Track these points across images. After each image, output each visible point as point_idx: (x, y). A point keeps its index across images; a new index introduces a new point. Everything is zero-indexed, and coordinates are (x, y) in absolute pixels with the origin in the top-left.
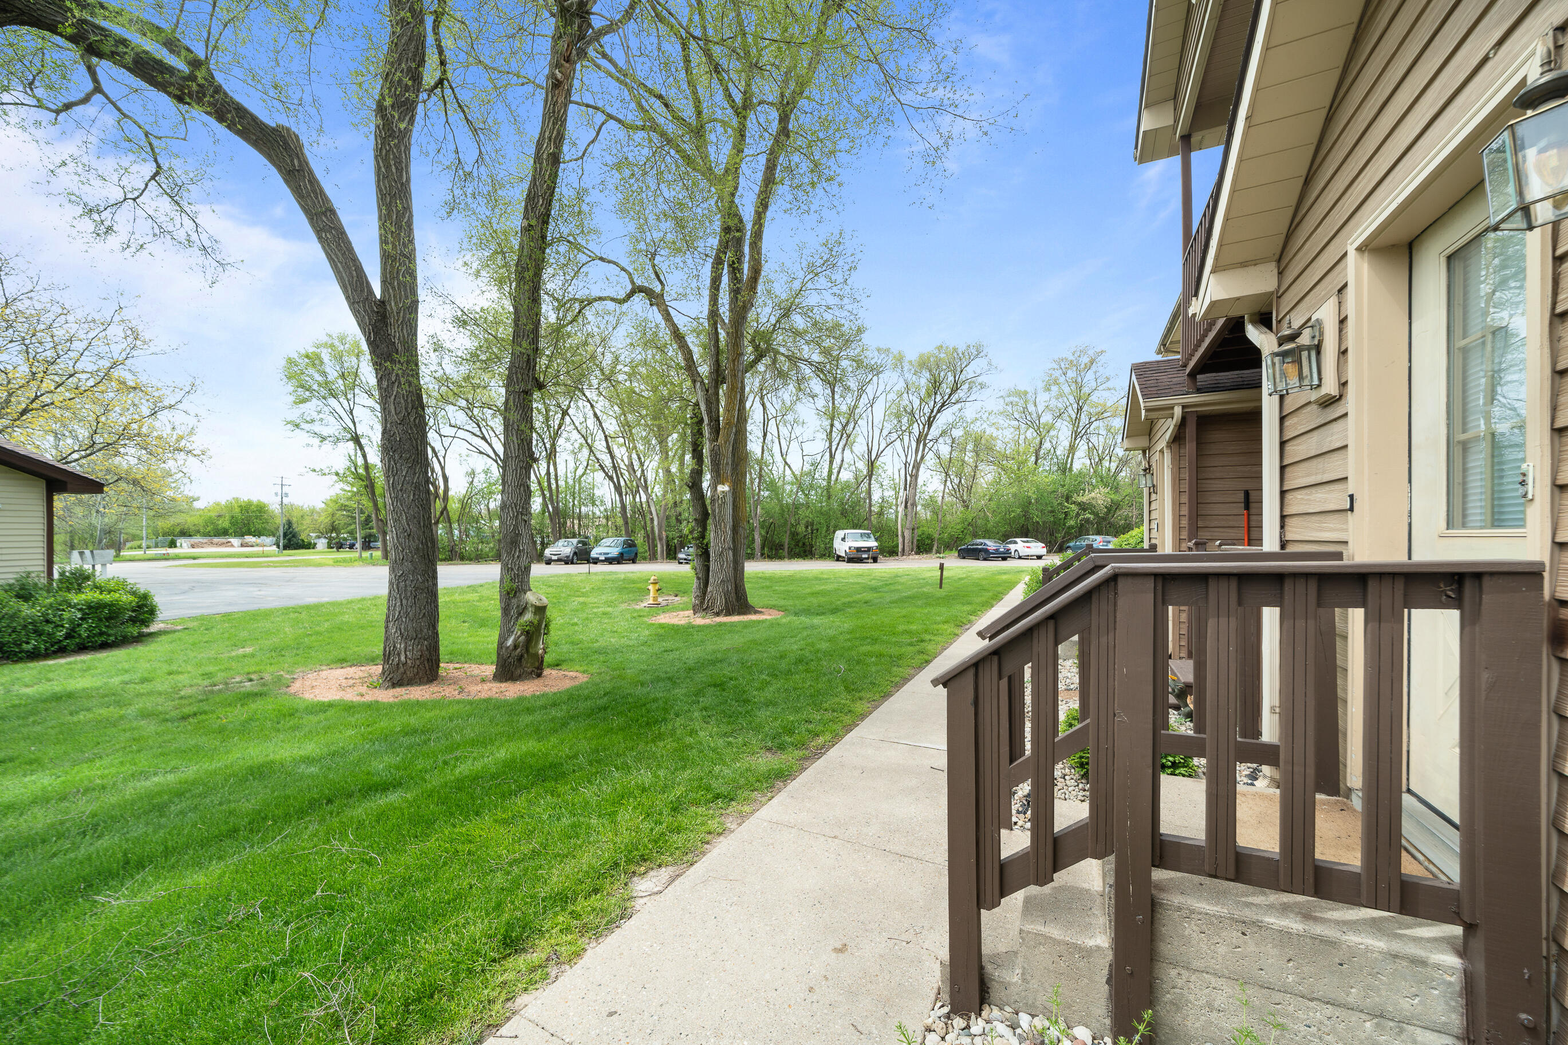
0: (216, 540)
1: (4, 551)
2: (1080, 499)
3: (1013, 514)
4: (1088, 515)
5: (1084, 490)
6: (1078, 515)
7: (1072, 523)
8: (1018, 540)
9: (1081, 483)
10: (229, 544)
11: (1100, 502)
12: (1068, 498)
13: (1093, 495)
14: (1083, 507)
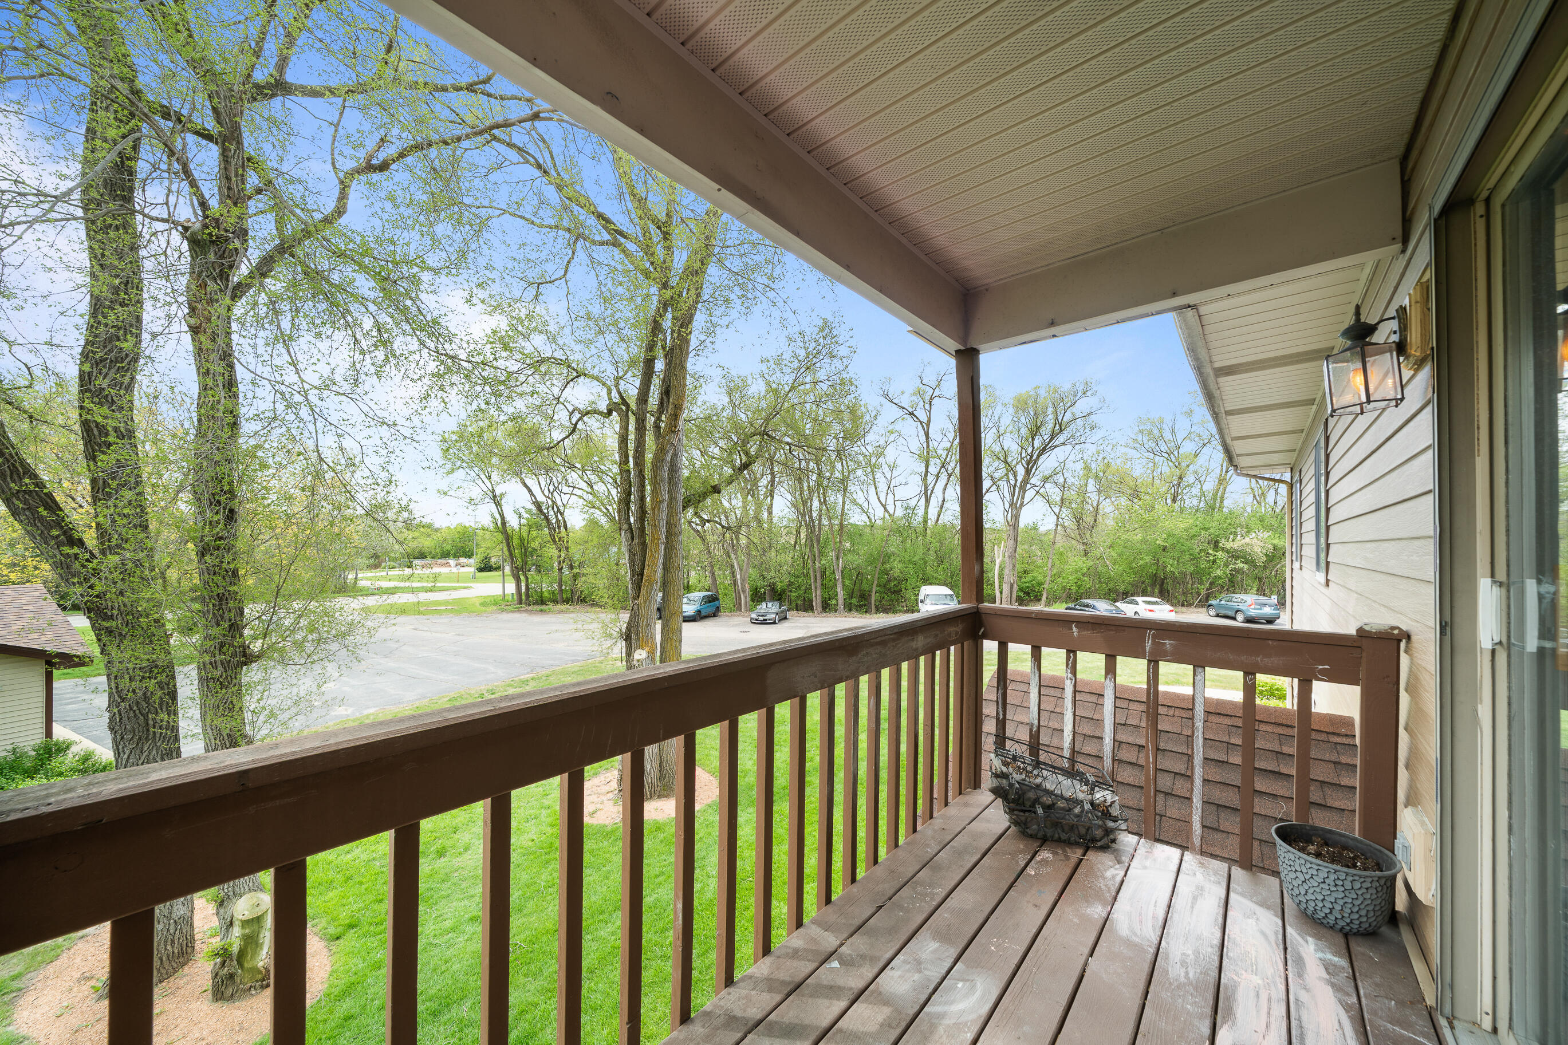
0: (440, 561)
1: (3, 727)
2: (1229, 545)
3: (1141, 562)
4: (1241, 565)
5: (1235, 533)
6: (1226, 565)
7: (1219, 573)
8: (1139, 599)
9: (1233, 526)
10: (447, 565)
11: (1258, 550)
12: (1216, 546)
13: (1247, 540)
14: (1234, 555)
